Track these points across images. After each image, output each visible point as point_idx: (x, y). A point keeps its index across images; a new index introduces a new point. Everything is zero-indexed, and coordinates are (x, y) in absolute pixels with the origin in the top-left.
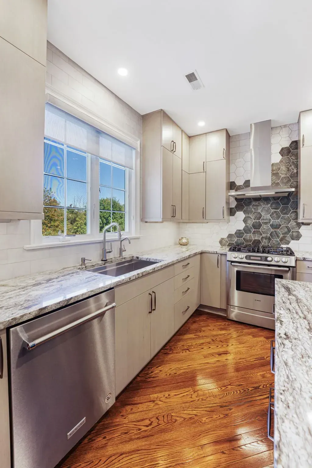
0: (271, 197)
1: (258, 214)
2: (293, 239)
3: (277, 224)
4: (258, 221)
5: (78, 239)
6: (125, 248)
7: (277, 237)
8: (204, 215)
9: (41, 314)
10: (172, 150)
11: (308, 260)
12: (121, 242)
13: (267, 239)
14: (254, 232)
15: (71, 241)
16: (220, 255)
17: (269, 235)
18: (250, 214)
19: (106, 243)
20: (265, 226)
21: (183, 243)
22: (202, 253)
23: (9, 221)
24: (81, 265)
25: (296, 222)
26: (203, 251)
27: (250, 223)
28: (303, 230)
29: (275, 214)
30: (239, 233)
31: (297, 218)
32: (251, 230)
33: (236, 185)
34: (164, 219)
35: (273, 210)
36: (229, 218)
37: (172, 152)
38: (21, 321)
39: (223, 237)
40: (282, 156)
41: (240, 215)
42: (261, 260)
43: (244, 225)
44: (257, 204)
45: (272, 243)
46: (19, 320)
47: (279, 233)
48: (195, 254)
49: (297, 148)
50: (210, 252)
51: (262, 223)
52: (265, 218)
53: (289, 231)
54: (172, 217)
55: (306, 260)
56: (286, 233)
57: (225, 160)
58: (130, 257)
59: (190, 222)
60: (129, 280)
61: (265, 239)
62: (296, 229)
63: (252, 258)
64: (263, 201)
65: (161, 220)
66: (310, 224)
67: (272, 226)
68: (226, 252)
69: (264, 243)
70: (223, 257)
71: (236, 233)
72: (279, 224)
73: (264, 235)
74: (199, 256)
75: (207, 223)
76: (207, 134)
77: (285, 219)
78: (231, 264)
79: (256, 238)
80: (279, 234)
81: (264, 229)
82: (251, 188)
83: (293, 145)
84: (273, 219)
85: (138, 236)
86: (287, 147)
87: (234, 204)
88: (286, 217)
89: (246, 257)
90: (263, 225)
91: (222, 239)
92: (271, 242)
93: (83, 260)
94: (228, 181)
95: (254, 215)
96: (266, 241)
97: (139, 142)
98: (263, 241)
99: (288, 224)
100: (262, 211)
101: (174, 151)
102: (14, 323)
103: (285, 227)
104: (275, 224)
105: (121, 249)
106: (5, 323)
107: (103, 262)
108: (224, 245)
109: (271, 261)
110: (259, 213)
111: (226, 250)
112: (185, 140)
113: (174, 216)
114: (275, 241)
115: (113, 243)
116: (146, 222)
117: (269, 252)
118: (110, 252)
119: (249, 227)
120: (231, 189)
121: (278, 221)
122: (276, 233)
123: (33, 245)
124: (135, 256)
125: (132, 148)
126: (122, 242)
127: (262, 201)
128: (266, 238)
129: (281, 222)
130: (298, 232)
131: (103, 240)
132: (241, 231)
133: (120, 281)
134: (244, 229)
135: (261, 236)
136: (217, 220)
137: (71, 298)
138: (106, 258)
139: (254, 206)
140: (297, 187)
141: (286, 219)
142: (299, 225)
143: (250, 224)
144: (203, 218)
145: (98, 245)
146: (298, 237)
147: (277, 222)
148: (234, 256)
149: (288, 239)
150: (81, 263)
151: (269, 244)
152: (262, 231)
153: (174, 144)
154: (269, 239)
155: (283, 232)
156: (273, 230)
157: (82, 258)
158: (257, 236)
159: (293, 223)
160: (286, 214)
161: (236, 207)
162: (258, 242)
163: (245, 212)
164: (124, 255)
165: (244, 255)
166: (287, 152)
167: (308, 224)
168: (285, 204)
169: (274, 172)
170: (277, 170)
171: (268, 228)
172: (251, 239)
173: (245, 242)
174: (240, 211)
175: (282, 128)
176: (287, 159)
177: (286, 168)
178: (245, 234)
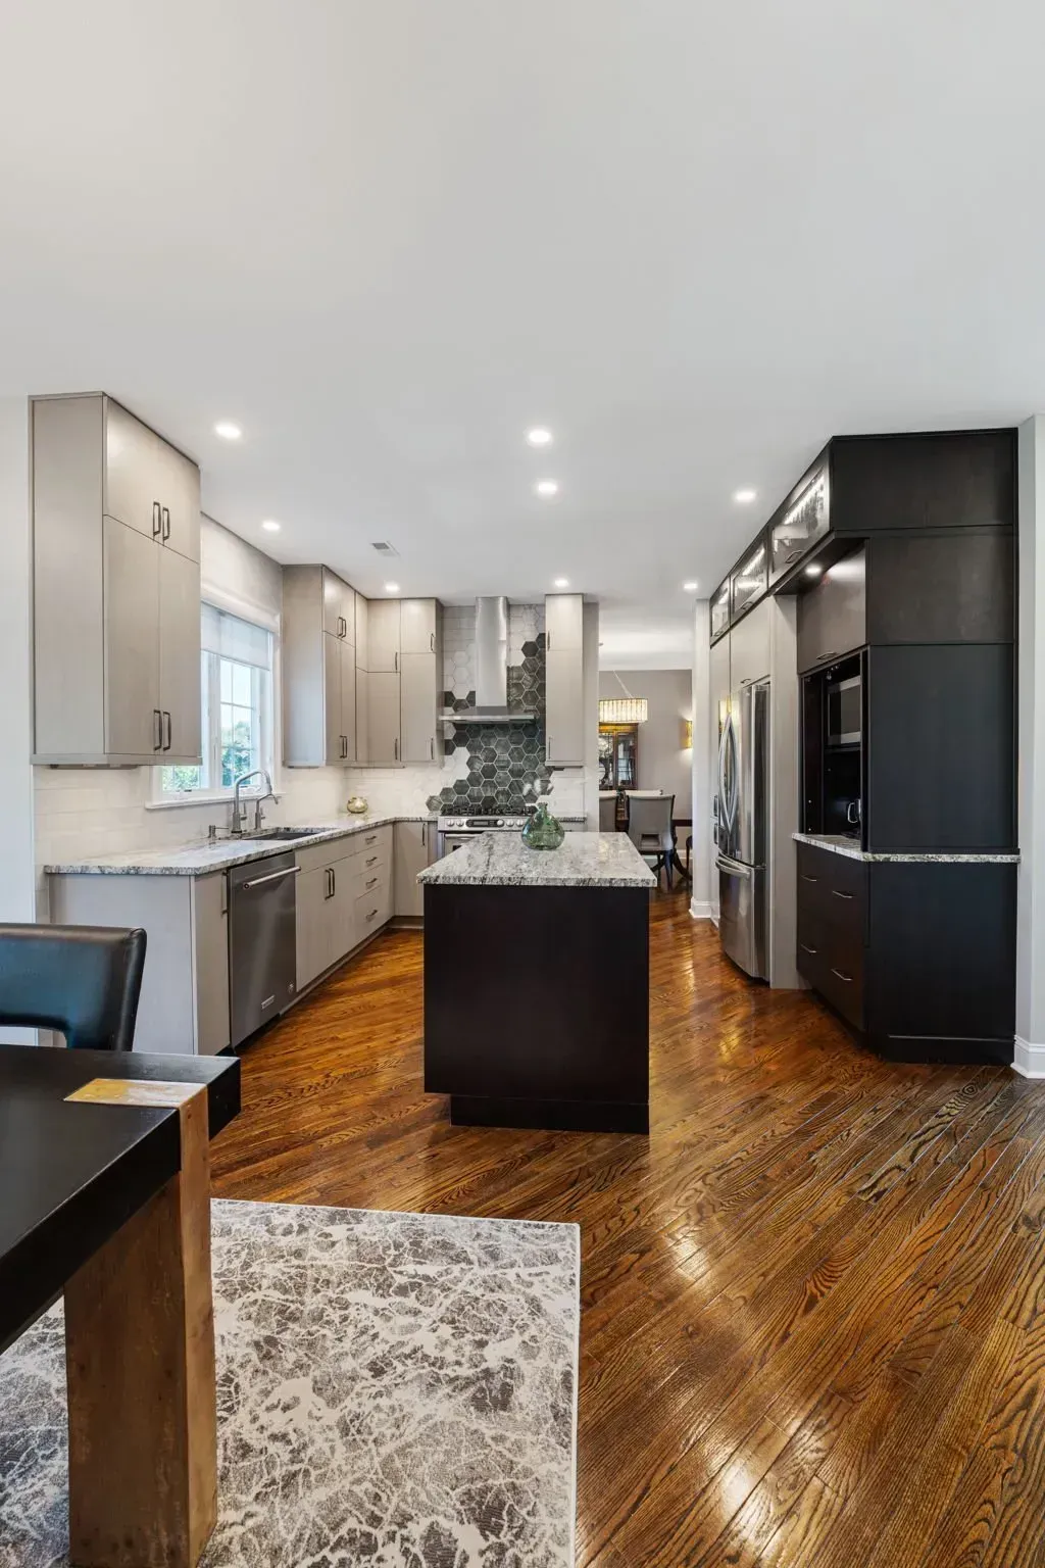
0: (506, 725)
4: (490, 764)
8: (397, 752)
9: (248, 861)
10: (341, 634)
12: (259, 801)
14: (485, 784)
15: (190, 800)
16: (426, 824)
17: (507, 788)
18: (477, 751)
20: (500, 773)
21: (357, 808)
22: (395, 823)
24: (210, 837)
25: (544, 765)
26: (396, 818)
27: (479, 767)
28: (555, 778)
29: (516, 752)
30: (460, 787)
31: (544, 758)
32: (481, 780)
33: (455, 698)
34: (329, 762)
35: (513, 744)
36: (443, 759)
37: (341, 637)
38: (238, 863)
39: (432, 795)
40: (526, 655)
41: (462, 753)
42: (491, 826)
43: (469, 771)
44: (488, 735)
45: (513, 801)
46: (236, 861)
47: (522, 784)
48: (385, 823)
49: (542, 648)
50: (410, 820)
51: (497, 767)
52: (501, 759)
54: (341, 757)
57: (434, 656)
59: (370, 766)
61: (503, 794)
62: (546, 776)
63: (476, 823)
64: (497, 731)
65: (323, 763)
66: (563, 768)
67: (512, 772)
68: (437, 819)
69: (501, 801)
70: (432, 827)
71: (455, 786)
72: (522, 769)
73: (500, 788)
74: (390, 827)
75: (404, 767)
76: (403, 601)
77: (529, 761)
78: (445, 837)
79: (489, 794)
81: (500, 777)
82: (478, 708)
83: (539, 642)
84: (514, 760)
86: (531, 643)
87: (450, 734)
88: (532, 757)
89: (468, 823)
90: (498, 771)
91: (432, 798)
93: (212, 829)
94: (440, 690)
95: (485, 754)
97: (278, 619)
99: (535, 769)
100: (496, 747)
101: (343, 635)
102: (234, 864)
103: (530, 774)
104: (516, 769)
105: (257, 816)
106: (230, 862)
107: (239, 834)
108: (436, 809)
109: (502, 825)
110: (493, 751)
111: (437, 815)
112: (360, 606)
113: (345, 755)
114: (516, 797)
116: (291, 767)
117: (501, 813)
118: (244, 819)
119: (477, 774)
120: (446, 705)
121: (520, 764)
122: (517, 783)
123: (156, 803)
125: (266, 630)
126: (261, 802)
127: (494, 730)
128: (503, 792)
129: (525, 766)
130: (549, 782)
132: (464, 783)
133: (297, 843)
134: (468, 779)
135: (495, 790)
136: (423, 763)
138: (240, 828)
139: (484, 738)
140: (543, 710)
141: (531, 761)
142: (550, 770)
143: (478, 770)
144: (396, 758)
145: (224, 807)
146: (548, 789)
147: (518, 765)
148: (447, 823)
150: (210, 834)
151: (508, 803)
152: (497, 782)
153: (342, 621)
154: (508, 794)
156: (514, 779)
157: (209, 826)
158: (489, 789)
159: (540, 767)
160: (529, 752)
161: (455, 738)
162: (492, 800)
163: (470, 749)
164: (264, 825)
165: (464, 820)
166: (536, 649)
167: (561, 769)
168: (530, 736)
169: (515, 681)
170: (519, 678)
171: (507, 775)
172: (480, 795)
173: (471, 801)
174: (461, 746)
175: (528, 609)
176: (533, 662)
177: (531, 676)
178: (471, 787)
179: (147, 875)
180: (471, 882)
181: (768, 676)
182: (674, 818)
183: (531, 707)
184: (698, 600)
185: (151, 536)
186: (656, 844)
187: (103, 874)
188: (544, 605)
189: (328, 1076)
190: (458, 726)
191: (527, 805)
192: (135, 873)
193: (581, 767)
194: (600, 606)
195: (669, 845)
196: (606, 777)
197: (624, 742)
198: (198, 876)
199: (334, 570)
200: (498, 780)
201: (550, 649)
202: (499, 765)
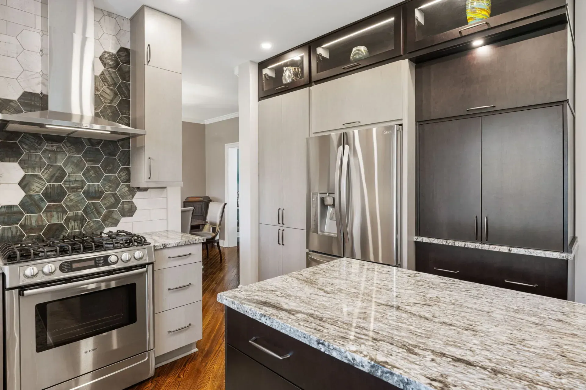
0: (84, 138)
1: (59, 169)
2: (124, 216)
3: (96, 189)
4: (56, 184)
7: (96, 214)
11: (170, 246)
13: (77, 220)
14: (49, 210)
17: (81, 212)
18: (37, 169)
20: (72, 196)
25: (128, 186)
27: (39, 188)
28: (138, 199)
29: (92, 172)
30: (8, 214)
31: (128, 180)
32: (42, 204)
35: (88, 162)
40: (105, 65)
41: (13, 171)
42: (96, 266)
43: (24, 194)
44: (54, 148)
45: (88, 226)
47: (100, 207)
49: (128, 62)
51: (68, 188)
52: (72, 179)
53: (117, 201)
55: (168, 246)
56: (113, 206)
61: (74, 221)
62: (129, 197)
63: (75, 266)
64: (69, 145)
66: (148, 189)
67: (87, 194)
69: (73, 228)
72: (100, 190)
73: (71, 213)
77: (110, 181)
78: (21, 294)
79: (54, 221)
80: (101, 209)
81: (71, 200)
82: (51, 112)
83: (124, 54)
84: (90, 181)
86: (112, 53)
88: (112, 177)
89: (62, 268)
90: (68, 193)
92: (86, 226)
95: (49, 172)
96: (76, 224)
98: (70, 226)
99: (116, 190)
100: (65, 164)
103: (111, 196)
104: (92, 190)
109: (116, 263)
110: (61, 167)
114: (93, 222)
119: (37, 198)
121: (98, 185)
122: (94, 206)
127: (65, 143)
128: (75, 218)
129: (104, 187)
130: (132, 203)
132: (14, 209)
134: (22, 204)
135: (64, 214)
139: (48, 152)
141: (112, 181)
142: (133, 191)
143: (37, 192)
146: (130, 211)
147: (96, 186)
148: (27, 273)
149: (115, 217)
151: (82, 230)
152: (67, 206)
154: (83, 220)
155: (108, 204)
156: (90, 202)
158: (55, 216)
159: (123, 188)
160: (110, 172)
162: (57, 229)
163: (23, 164)
165: (53, 264)
167: (146, 189)
168: (110, 154)
171: (80, 198)
172: (40, 223)
173: (26, 233)
174: (10, 162)
175: (104, 15)
176: (113, 75)
177: (111, 90)
178: (26, 215)
181: (399, 120)
191: (106, 230)
193: (165, 188)
200: (68, 204)
201: (149, 64)
202: (68, 186)
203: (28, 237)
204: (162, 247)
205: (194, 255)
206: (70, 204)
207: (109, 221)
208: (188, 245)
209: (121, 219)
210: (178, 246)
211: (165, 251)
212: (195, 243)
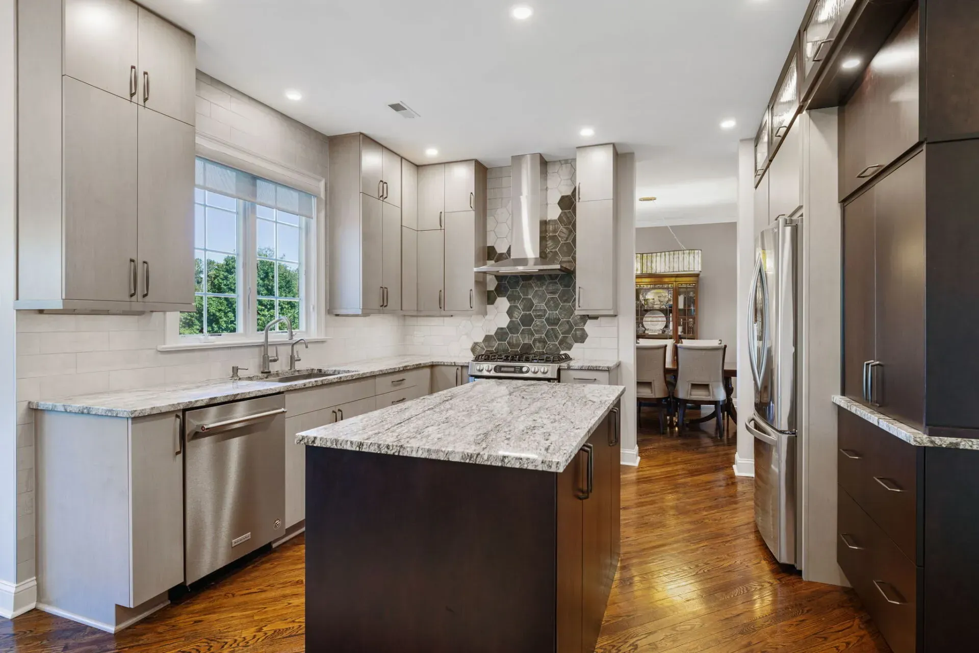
2: (576, 342)
3: (555, 317)
4: (528, 312)
5: (226, 339)
6: (299, 356)
7: (555, 339)
8: (441, 303)
9: (211, 403)
10: (382, 196)
11: (573, 368)
12: (293, 345)
13: (541, 342)
14: (523, 332)
15: (217, 343)
16: (460, 368)
17: (543, 336)
18: (516, 301)
19: (270, 349)
20: (537, 322)
22: (432, 366)
23: (140, 313)
24: (232, 377)
26: (435, 362)
27: (517, 315)
28: (589, 327)
29: (552, 302)
30: (501, 334)
32: (519, 328)
33: (496, 252)
34: (367, 311)
35: (549, 294)
36: (486, 309)
37: (381, 199)
38: (195, 406)
39: (476, 341)
40: (561, 209)
41: (503, 303)
42: (514, 372)
43: (509, 320)
44: (526, 285)
45: (549, 348)
46: (195, 404)
47: (557, 332)
48: (418, 367)
50: (446, 364)
51: (535, 316)
52: (538, 308)
53: (571, 327)
54: (382, 306)
55: (571, 368)
56: (568, 332)
57: (473, 213)
58: (307, 370)
59: (419, 314)
60: (303, 387)
61: (539, 342)
62: (580, 325)
63: (503, 369)
64: (536, 281)
65: (360, 312)
66: (598, 317)
67: (548, 321)
68: (469, 363)
69: (538, 348)
71: (496, 333)
72: (557, 318)
73: (537, 336)
75: (452, 316)
76: (446, 164)
77: (565, 310)
79: (525, 342)
80: (558, 334)
81: (537, 326)
82: (514, 260)
83: (571, 196)
84: (550, 310)
85: (322, 337)
86: (567, 196)
87: (492, 285)
88: (567, 307)
89: (495, 369)
90: (535, 320)
91: (476, 344)
93: (235, 370)
94: (481, 245)
95: (523, 303)
96: (540, 345)
97: (322, 184)
98: (535, 346)
99: (570, 318)
100: (533, 297)
101: (384, 197)
102: (190, 406)
103: (566, 323)
104: (551, 317)
105: (292, 357)
106: (184, 404)
107: (265, 375)
109: (527, 372)
110: (530, 301)
111: (473, 360)
112: (408, 174)
113: (385, 304)
114: (552, 344)
115: (279, 348)
116: (337, 315)
117: (527, 360)
118: (275, 361)
119: (516, 322)
120: (489, 258)
121: (556, 313)
122: (553, 332)
123: (171, 345)
124: (317, 369)
125: (310, 195)
126: (295, 346)
127: (533, 280)
128: (540, 340)
129: (561, 315)
130: (583, 330)
131: (264, 343)
132: (504, 330)
133: (291, 386)
134: (508, 327)
135: (533, 337)
136: (463, 313)
137: (238, 394)
138: (268, 369)
139: (522, 288)
140: (576, 261)
142: (585, 318)
143: (517, 318)
144: (441, 308)
145: (257, 349)
146: (582, 338)
147: (554, 314)
148: (478, 368)
149: (570, 342)
150: (232, 374)
152: (534, 330)
153: (385, 185)
154: (545, 342)
155: (564, 330)
156: (550, 328)
157: (233, 368)
158: (527, 337)
159: (576, 316)
160: (566, 301)
161: (496, 289)
162: (528, 348)
163: (510, 299)
164: (298, 366)
165: (491, 365)
166: (568, 203)
167: (596, 318)
168: (565, 286)
169: (551, 234)
170: (555, 231)
171: (543, 324)
172: (518, 342)
173: (511, 348)
174: (502, 297)
175: (562, 164)
176: (569, 215)
177: (567, 228)
178: (510, 335)
179: (95, 415)
180: (348, 447)
181: (801, 207)
182: (726, 368)
183: (566, 259)
184: (742, 140)
185: (128, 97)
186: (707, 393)
187: (66, 411)
188: (574, 160)
189: (260, 630)
190: (500, 278)
191: (562, 352)
192: (85, 412)
193: (616, 316)
194: (637, 155)
195: (721, 395)
196: (667, 326)
197: (685, 293)
198: (138, 418)
199: (372, 137)
200: (535, 328)
201: (581, 200)
202: (535, 314)
203: (511, 351)
204: (566, 368)
205: (599, 381)
206: (536, 328)
207: (564, 344)
208: (591, 370)
209: (574, 344)
210: (581, 369)
211: (571, 372)
212: (599, 370)
